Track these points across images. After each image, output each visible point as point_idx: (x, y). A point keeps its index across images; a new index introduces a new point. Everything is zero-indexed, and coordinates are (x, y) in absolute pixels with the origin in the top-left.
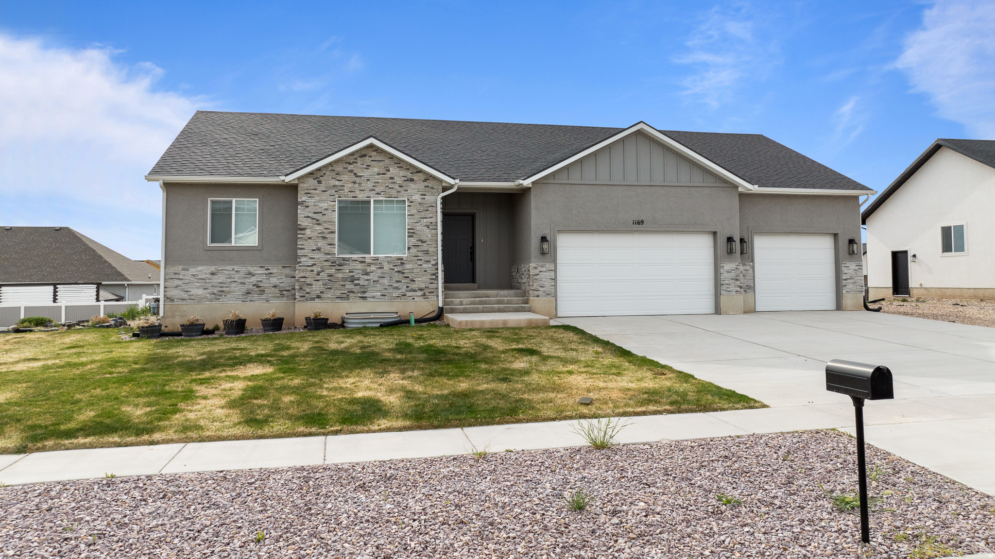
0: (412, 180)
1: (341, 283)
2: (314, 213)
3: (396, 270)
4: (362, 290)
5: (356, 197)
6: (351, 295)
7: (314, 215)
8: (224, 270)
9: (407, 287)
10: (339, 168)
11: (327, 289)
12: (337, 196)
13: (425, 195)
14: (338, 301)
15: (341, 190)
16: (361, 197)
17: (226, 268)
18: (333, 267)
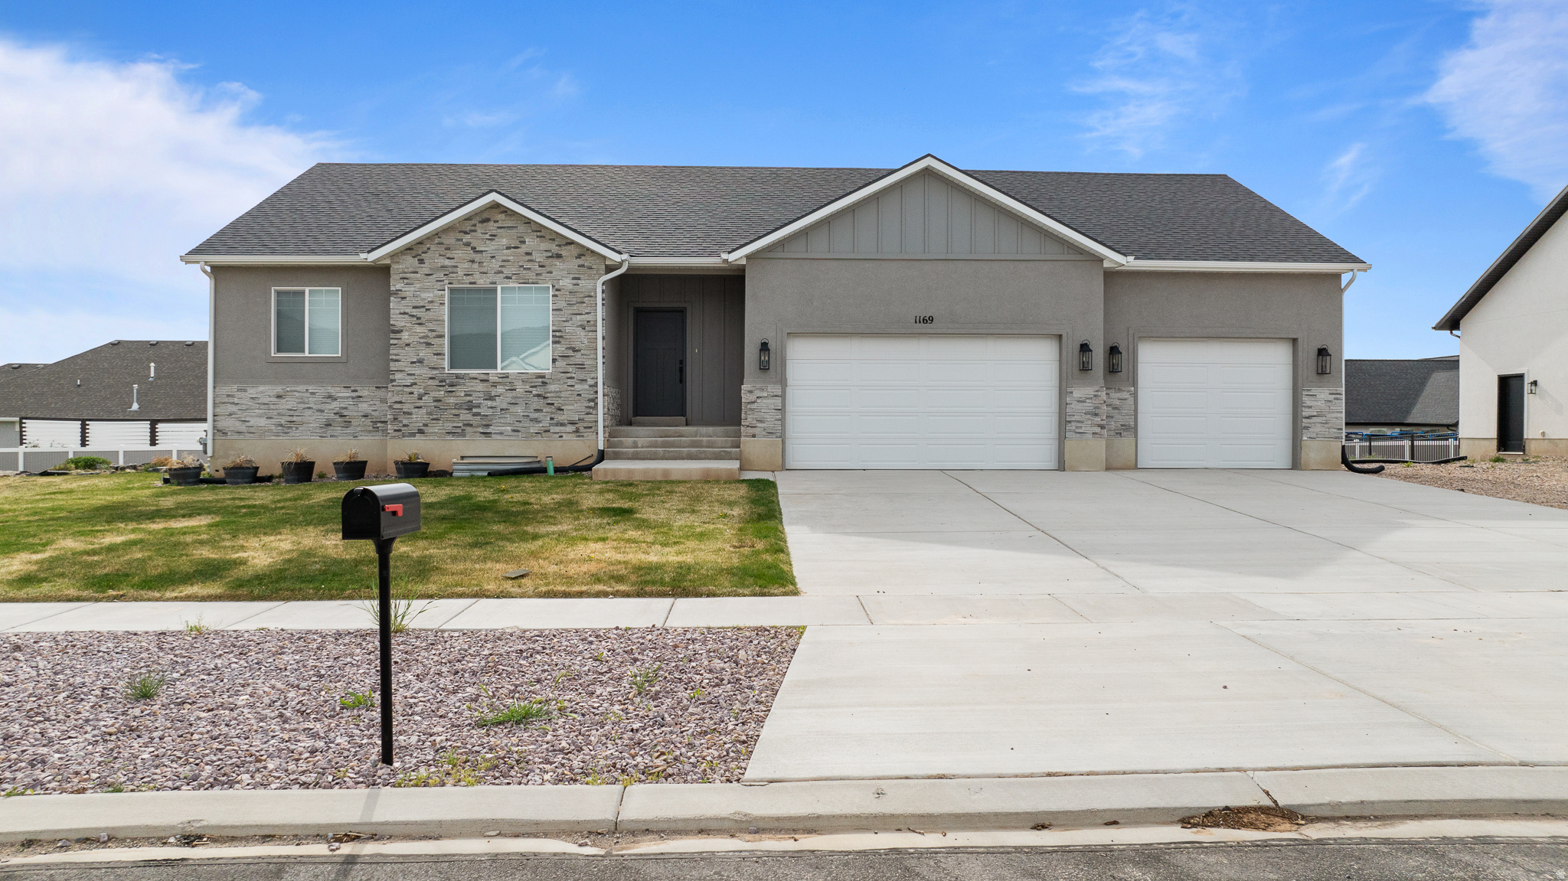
0: (559, 256)
1: (454, 411)
2: (414, 307)
3: (534, 392)
4: (485, 423)
5: (474, 283)
6: (468, 429)
7: (414, 310)
8: (295, 391)
9: (552, 419)
10: (449, 240)
11: (433, 419)
12: (447, 282)
13: (579, 279)
14: (450, 437)
15: (452, 273)
16: (482, 282)
17: (298, 389)
18: (442, 388)
